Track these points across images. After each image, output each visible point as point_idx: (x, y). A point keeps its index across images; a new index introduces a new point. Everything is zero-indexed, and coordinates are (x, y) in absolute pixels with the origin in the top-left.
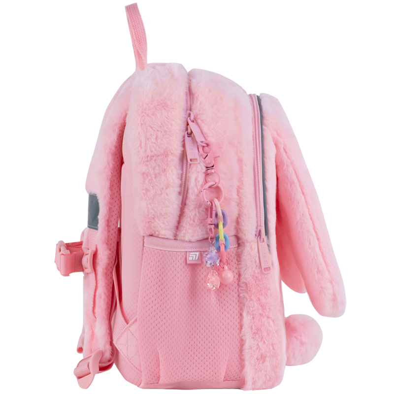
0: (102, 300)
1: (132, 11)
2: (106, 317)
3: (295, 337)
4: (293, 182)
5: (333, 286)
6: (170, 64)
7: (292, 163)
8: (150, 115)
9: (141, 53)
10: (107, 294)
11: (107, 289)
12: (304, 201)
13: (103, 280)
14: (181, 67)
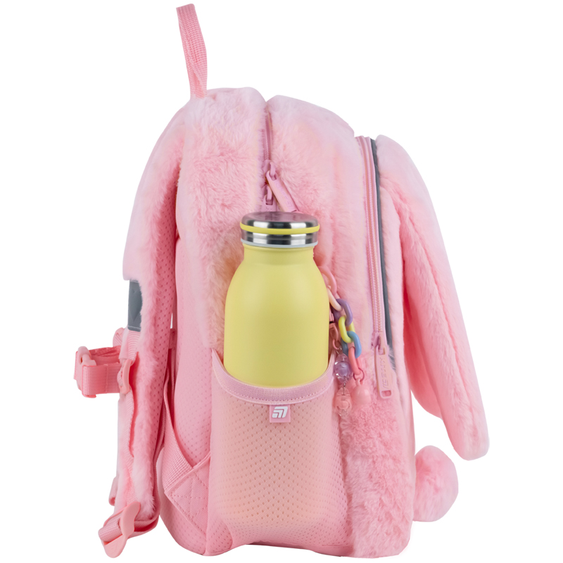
0: (143, 431)
1: (187, 15)
2: (147, 455)
3: (428, 480)
4: (424, 266)
5: (473, 416)
6: (240, 89)
7: (421, 239)
8: (213, 170)
9: (198, 76)
10: (151, 423)
11: (151, 415)
12: (437, 293)
13: (146, 402)
14: (256, 94)
